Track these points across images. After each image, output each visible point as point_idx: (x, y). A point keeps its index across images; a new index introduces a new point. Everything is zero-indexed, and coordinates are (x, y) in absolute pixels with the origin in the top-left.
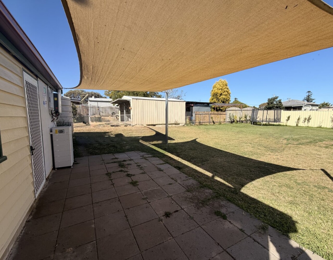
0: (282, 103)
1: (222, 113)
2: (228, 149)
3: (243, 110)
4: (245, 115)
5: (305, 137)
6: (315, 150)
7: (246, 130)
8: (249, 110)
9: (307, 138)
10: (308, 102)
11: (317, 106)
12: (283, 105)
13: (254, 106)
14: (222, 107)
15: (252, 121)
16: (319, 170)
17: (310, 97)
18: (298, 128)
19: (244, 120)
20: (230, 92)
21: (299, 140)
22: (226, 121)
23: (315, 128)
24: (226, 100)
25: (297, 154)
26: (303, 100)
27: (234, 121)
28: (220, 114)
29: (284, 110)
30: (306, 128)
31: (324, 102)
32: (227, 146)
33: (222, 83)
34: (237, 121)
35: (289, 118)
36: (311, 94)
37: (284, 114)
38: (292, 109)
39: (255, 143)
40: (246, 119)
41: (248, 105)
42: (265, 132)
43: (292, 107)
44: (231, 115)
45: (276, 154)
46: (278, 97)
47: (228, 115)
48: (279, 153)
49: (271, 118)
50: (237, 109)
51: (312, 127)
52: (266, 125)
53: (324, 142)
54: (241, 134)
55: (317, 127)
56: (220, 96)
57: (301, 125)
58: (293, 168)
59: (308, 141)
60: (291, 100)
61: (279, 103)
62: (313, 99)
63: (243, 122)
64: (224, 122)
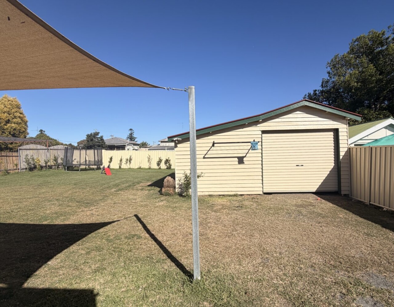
0: (104, 140)
1: (11, 154)
2: (14, 218)
3: (51, 149)
4: (55, 157)
5: (125, 181)
6: (132, 195)
7: (54, 179)
8: (60, 150)
9: (127, 182)
10: (131, 141)
11: (138, 146)
12: (105, 143)
13: (70, 143)
14: (12, 143)
15: (65, 165)
16: (133, 216)
17: (132, 135)
18: (121, 170)
19: (54, 164)
20: (26, 119)
21: (119, 185)
22: (19, 167)
23: (136, 169)
24: (20, 132)
25: (114, 203)
26: (127, 138)
27: (35, 167)
28: (7, 156)
29: (106, 150)
30: (128, 170)
31: (143, 142)
32: (12, 212)
33: (10, 102)
34: (42, 167)
35: (111, 159)
36: (133, 133)
37: (106, 154)
38: (116, 149)
39: (64, 199)
40: (57, 163)
41: (60, 141)
42: (82, 179)
43: (115, 145)
44: (29, 157)
45: (90, 209)
46: (99, 133)
47: (24, 157)
48: (95, 206)
49: (92, 160)
50: (39, 147)
51: (134, 169)
52: (85, 170)
53: (141, 184)
54: (44, 187)
55: (138, 169)
56: (5, 125)
57: (124, 167)
58: (108, 222)
59: (127, 185)
60: (114, 137)
61: (101, 140)
62: (136, 138)
63: (51, 168)
64: (16, 169)
